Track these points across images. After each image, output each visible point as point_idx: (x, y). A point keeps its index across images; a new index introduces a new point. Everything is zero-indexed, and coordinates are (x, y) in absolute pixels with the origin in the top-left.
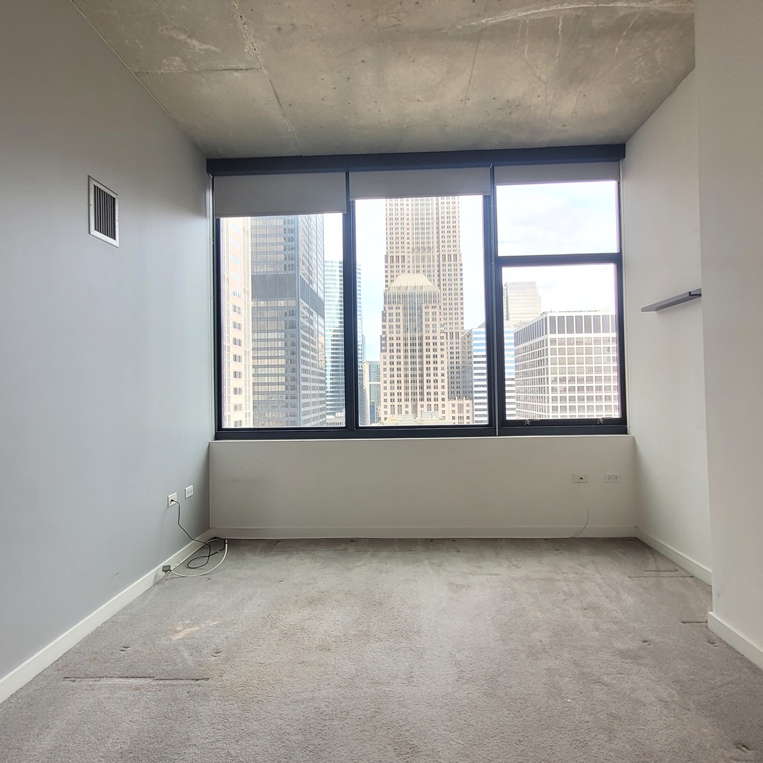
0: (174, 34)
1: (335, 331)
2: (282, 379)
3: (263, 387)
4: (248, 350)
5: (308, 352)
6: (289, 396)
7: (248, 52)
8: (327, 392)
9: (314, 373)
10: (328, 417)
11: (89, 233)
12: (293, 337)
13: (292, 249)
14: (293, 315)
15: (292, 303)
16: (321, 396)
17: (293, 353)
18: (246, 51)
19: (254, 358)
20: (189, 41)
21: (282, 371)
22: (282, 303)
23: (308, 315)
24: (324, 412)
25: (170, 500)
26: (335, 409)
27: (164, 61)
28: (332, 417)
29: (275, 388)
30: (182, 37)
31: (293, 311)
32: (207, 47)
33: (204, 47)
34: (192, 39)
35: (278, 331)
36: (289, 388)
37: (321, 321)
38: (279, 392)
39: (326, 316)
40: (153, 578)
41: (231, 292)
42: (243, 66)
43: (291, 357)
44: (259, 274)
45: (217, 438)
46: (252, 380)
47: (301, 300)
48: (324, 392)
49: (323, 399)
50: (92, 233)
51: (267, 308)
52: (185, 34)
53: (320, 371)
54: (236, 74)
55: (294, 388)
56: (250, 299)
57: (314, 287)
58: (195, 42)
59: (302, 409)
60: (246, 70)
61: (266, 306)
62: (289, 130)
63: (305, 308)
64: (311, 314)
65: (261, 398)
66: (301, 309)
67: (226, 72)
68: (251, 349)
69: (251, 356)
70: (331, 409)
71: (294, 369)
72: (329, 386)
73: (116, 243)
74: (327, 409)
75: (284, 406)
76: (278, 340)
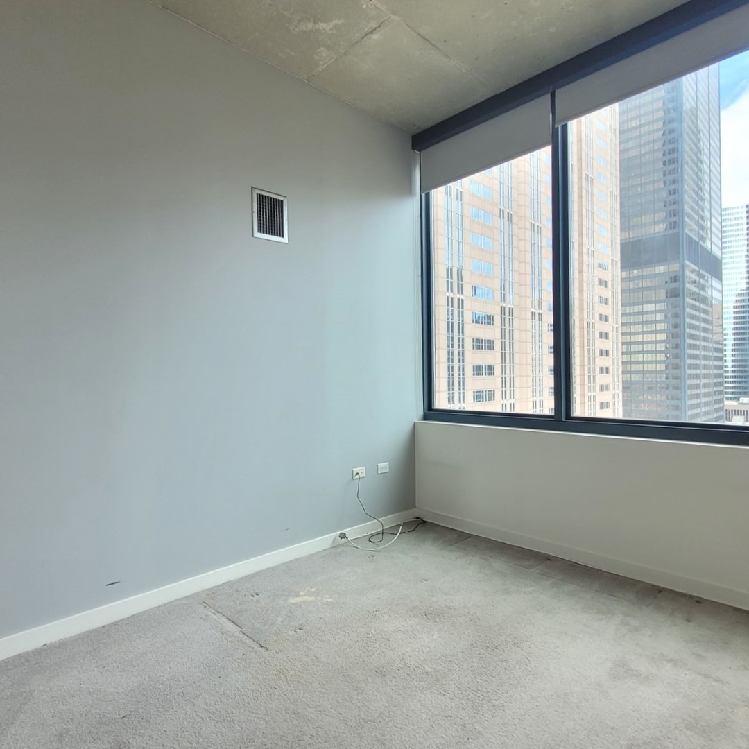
0: (303, 27)
1: (739, 295)
2: (662, 357)
3: (637, 366)
4: (616, 325)
5: (698, 323)
6: (670, 376)
7: (367, 6)
8: (727, 372)
9: (705, 348)
10: (727, 403)
11: (253, 236)
12: (675, 307)
13: (674, 203)
14: (675, 281)
15: (675, 267)
16: (717, 376)
17: (676, 326)
18: (364, 6)
19: (623, 334)
20: (317, 27)
21: (662, 347)
22: (661, 269)
23: (697, 278)
24: (721, 397)
25: (355, 473)
26: (740, 393)
27: (316, 57)
28: (734, 403)
29: (651, 367)
30: (310, 26)
31: (675, 277)
32: (334, 23)
33: (332, 24)
34: (318, 23)
35: (655, 302)
36: (670, 366)
37: (715, 283)
38: (656, 372)
39: (724, 277)
40: (331, 541)
41: (596, 265)
42: (374, 24)
43: (674, 331)
44: (632, 240)
45: (425, 418)
46: (620, 358)
47: (687, 262)
48: (721, 372)
49: (719, 380)
50: (255, 236)
51: (642, 277)
52: (310, 22)
53: (715, 346)
54: (375, 36)
55: (676, 367)
56: (619, 270)
57: (708, 245)
58: (322, 25)
59: (689, 392)
60: (379, 26)
61: (640, 274)
62: (464, 71)
63: (693, 271)
64: (703, 277)
65: (634, 377)
66: (687, 273)
67: (365, 39)
68: (620, 324)
69: (620, 331)
70: (733, 393)
71: (677, 345)
72: (729, 364)
73: (285, 240)
74: (727, 393)
75: (662, 388)
76: (656, 312)
